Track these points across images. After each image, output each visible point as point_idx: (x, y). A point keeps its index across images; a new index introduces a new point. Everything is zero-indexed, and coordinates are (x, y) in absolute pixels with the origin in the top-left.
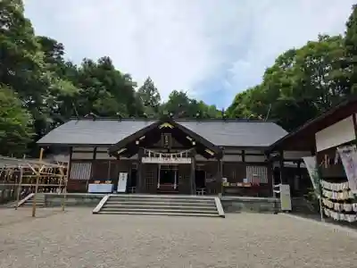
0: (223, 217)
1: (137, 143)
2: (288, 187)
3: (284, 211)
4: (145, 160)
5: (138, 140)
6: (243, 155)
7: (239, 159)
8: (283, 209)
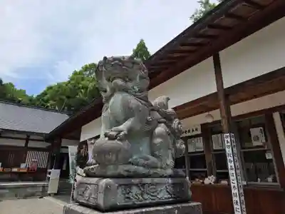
3: (50, 195)
6: (27, 140)
7: (22, 143)
8: (49, 192)
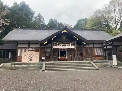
0: (98, 69)
1: (53, 39)
2: (116, 56)
4: (55, 47)
5: (53, 38)
6: (93, 44)
